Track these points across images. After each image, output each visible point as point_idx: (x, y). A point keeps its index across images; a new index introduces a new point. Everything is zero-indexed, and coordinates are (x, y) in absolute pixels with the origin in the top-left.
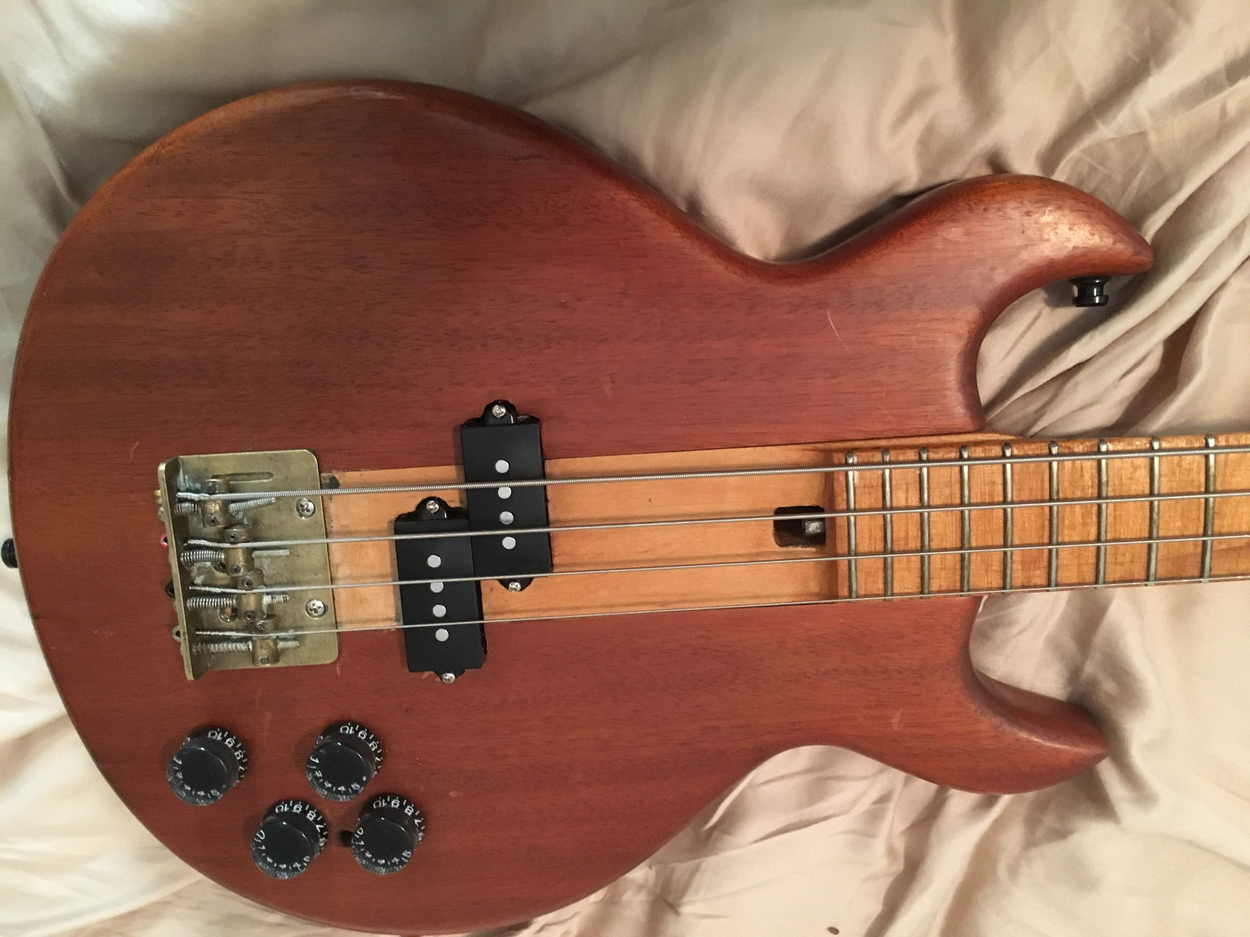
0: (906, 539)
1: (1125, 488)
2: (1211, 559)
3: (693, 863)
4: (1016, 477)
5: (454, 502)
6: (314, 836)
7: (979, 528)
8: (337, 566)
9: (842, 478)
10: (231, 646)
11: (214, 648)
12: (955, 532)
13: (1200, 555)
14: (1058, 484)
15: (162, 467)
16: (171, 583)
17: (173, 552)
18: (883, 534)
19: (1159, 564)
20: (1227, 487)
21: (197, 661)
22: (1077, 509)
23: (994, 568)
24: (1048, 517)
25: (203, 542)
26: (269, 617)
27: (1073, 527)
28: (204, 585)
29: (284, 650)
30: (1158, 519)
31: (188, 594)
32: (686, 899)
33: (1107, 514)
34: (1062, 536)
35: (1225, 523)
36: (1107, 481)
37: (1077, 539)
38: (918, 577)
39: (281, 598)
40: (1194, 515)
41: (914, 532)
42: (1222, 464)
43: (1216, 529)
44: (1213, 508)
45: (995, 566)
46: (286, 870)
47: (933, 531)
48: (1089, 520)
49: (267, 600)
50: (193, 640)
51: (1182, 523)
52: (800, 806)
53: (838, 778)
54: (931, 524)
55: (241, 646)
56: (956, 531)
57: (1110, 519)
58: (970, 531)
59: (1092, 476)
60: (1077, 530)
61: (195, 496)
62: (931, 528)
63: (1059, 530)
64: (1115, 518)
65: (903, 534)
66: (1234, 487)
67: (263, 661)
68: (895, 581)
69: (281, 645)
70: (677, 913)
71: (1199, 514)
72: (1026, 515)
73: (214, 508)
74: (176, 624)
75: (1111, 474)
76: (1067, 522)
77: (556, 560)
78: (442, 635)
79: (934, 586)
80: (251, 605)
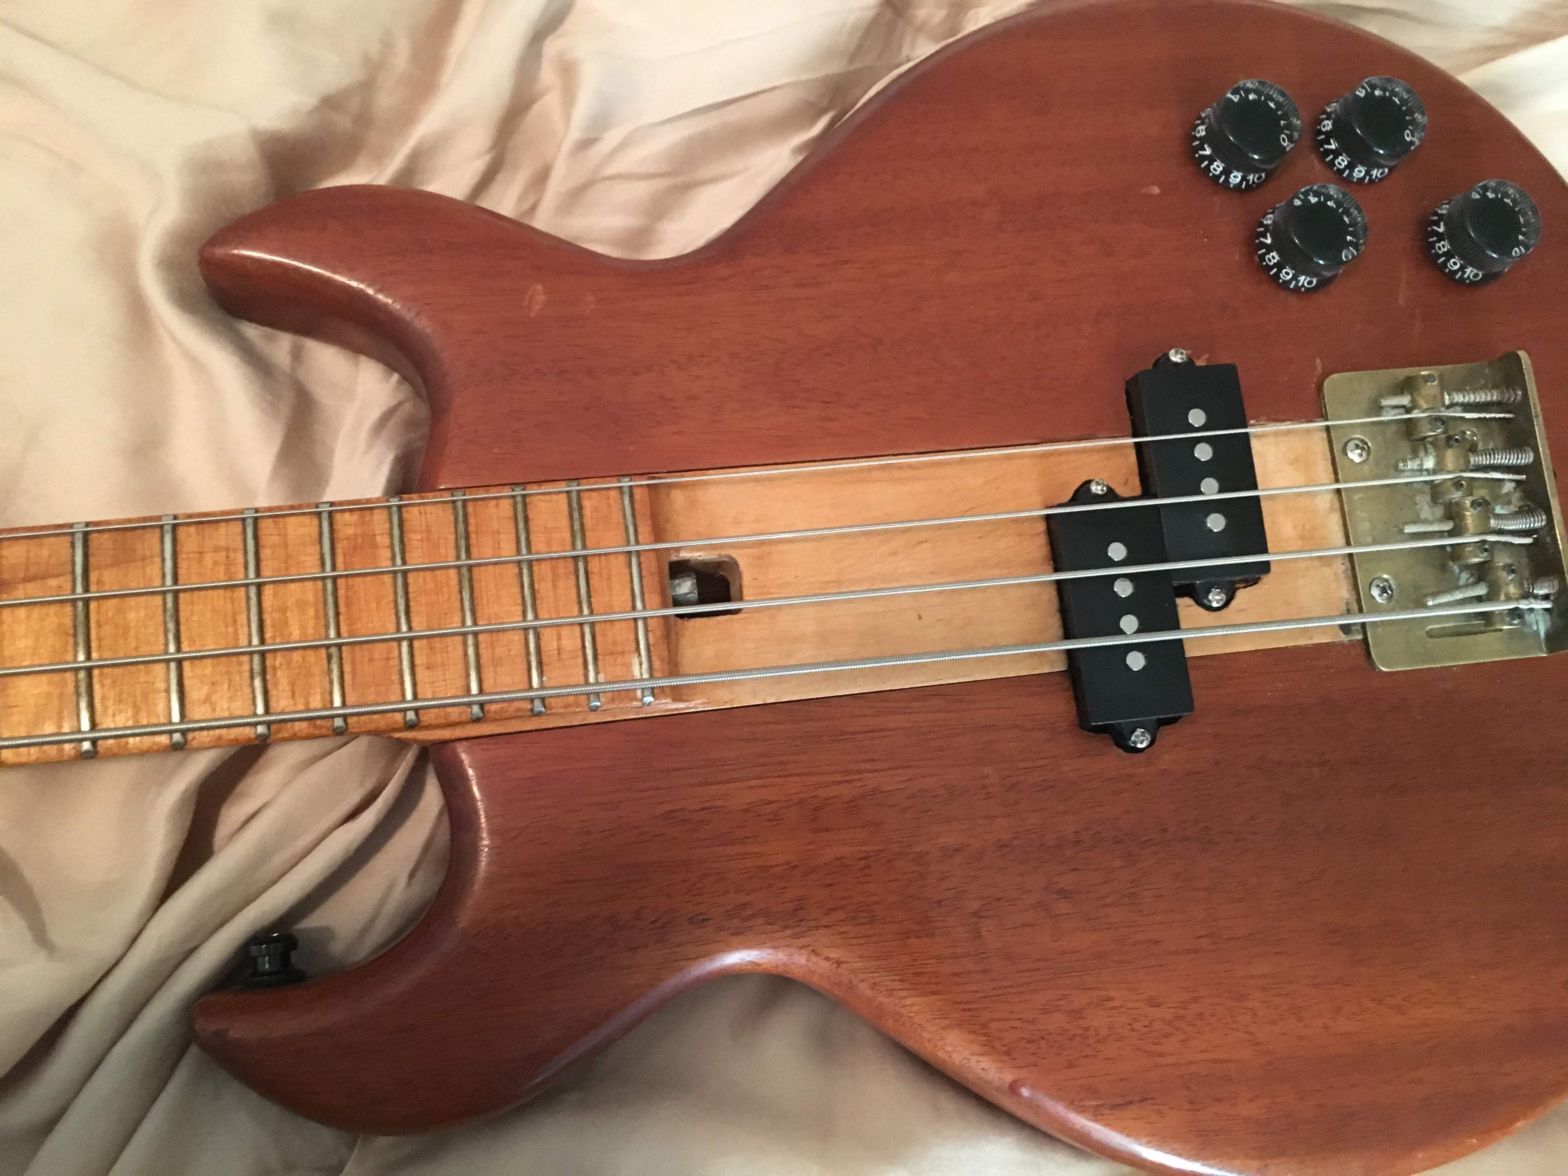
0: (555, 576)
1: (222, 668)
2: (73, 563)
4: (395, 677)
6: (1337, 134)
7: (446, 597)
9: (656, 667)
10: (1472, 397)
11: (1493, 396)
12: (484, 589)
13: (91, 567)
14: (330, 671)
17: (1560, 528)
18: (591, 582)
19: (157, 550)
20: (56, 677)
21: (1516, 380)
22: (296, 633)
23: (419, 537)
24: (342, 618)
25: (1518, 541)
26: (1426, 441)
27: (301, 605)
29: (1398, 394)
30: (165, 623)
31: (1531, 469)
33: (249, 627)
34: (317, 590)
35: (55, 620)
36: (252, 678)
37: (293, 586)
38: (533, 519)
39: (1409, 466)
40: (107, 630)
41: (544, 587)
42: (66, 713)
43: (68, 608)
44: (76, 644)
45: (417, 540)
46: (1374, 87)
47: (516, 590)
48: (276, 615)
49: (1429, 464)
50: (1522, 406)
51: (125, 618)
54: (520, 601)
55: (1460, 398)
56: (482, 592)
57: (243, 618)
58: (461, 592)
59: (276, 684)
60: (293, 599)
61: (1531, 604)
62: (520, 595)
63: (322, 599)
64: (235, 621)
65: (561, 584)
66: (44, 678)
68: (566, 512)
69: (1405, 400)
71: (98, 633)
72: (375, 620)
73: (1508, 588)
75: (247, 690)
76: (311, 612)
78: (1197, 417)
79: (506, 506)
80: (1451, 457)
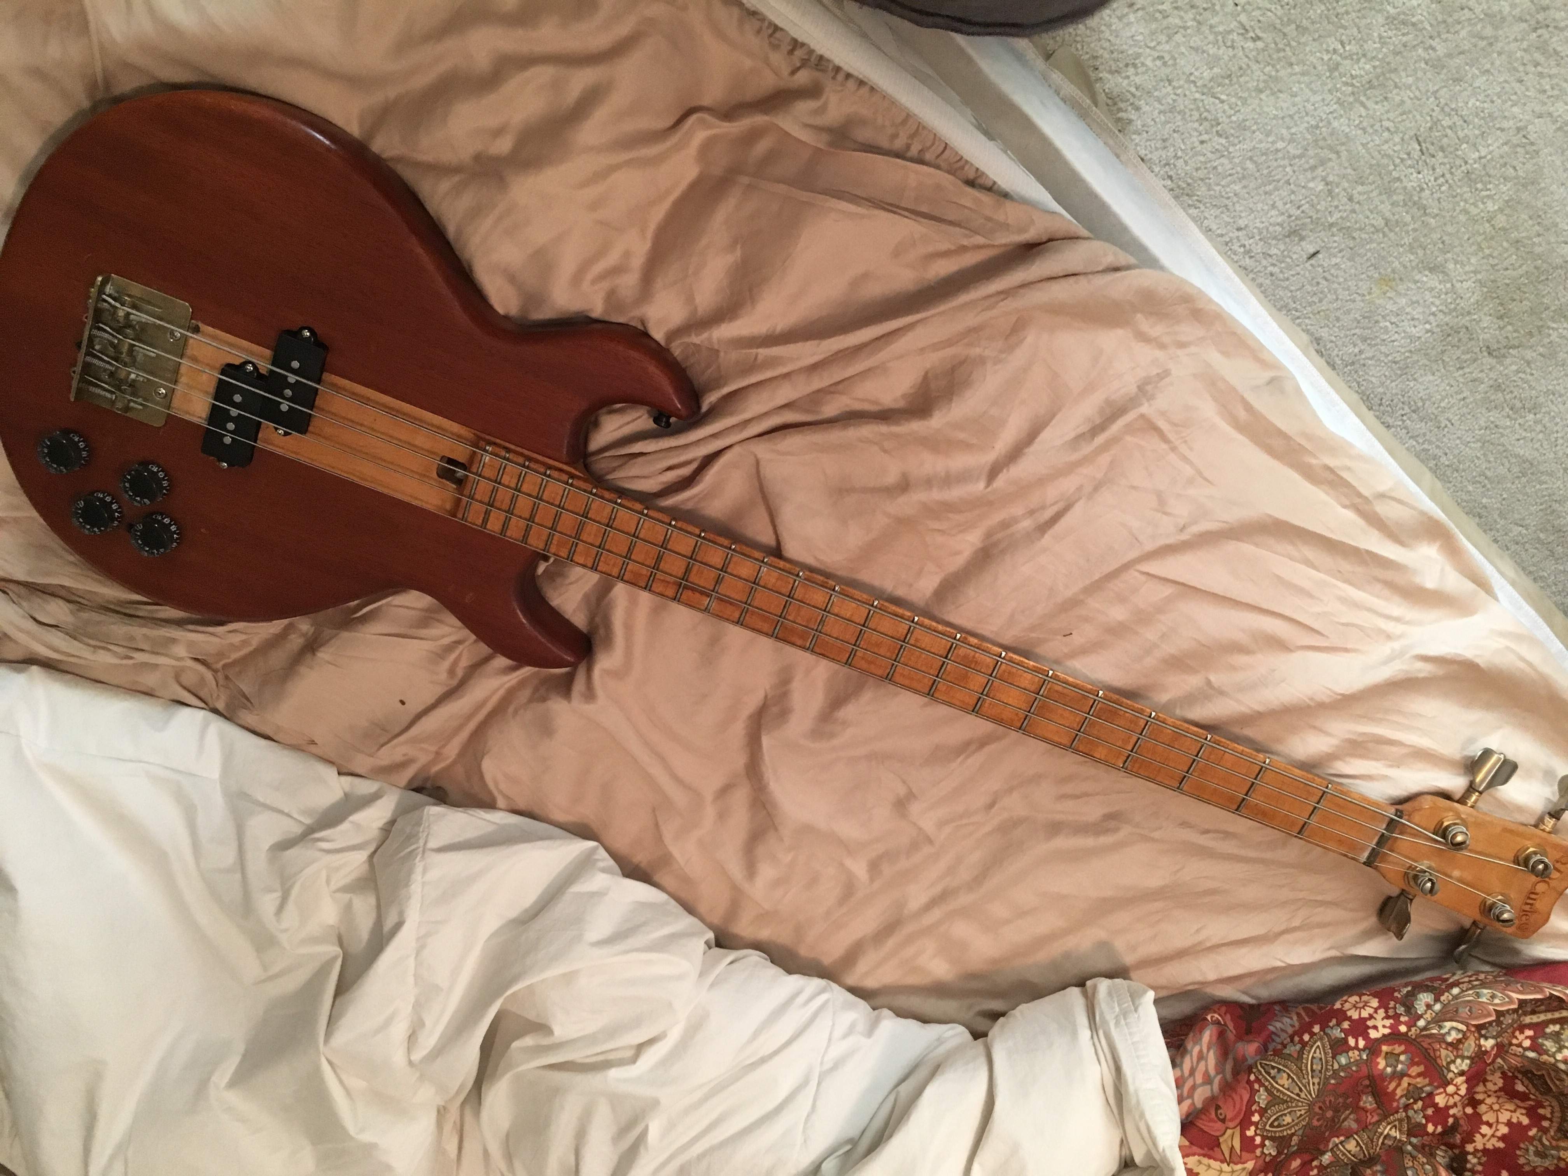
0: (502, 502)
2: (653, 581)
3: (335, 631)
5: (263, 371)
6: (113, 519)
7: (542, 514)
8: (182, 375)
9: (480, 456)
10: (103, 393)
11: (93, 389)
12: (528, 510)
13: (648, 577)
15: (100, 279)
16: (81, 342)
17: (88, 327)
18: (490, 495)
19: (626, 573)
20: (672, 549)
21: (79, 391)
22: (595, 527)
24: (578, 525)
25: (108, 329)
26: (130, 386)
27: (589, 535)
28: (99, 352)
29: (133, 408)
30: (633, 550)
31: (88, 354)
32: (322, 649)
33: (608, 536)
34: (582, 537)
35: (665, 567)
38: (501, 526)
39: (141, 379)
40: (652, 556)
41: (507, 501)
43: (660, 568)
45: (543, 538)
46: (88, 529)
47: (517, 505)
48: (598, 535)
49: (133, 376)
50: (82, 380)
51: (645, 557)
52: (411, 627)
53: (438, 621)
55: (108, 395)
57: (609, 539)
58: (536, 513)
60: (591, 538)
61: (113, 302)
62: (517, 502)
63: (582, 533)
64: (612, 540)
65: (501, 499)
67: (117, 409)
68: (489, 522)
69: (132, 404)
70: (314, 654)
71: (654, 556)
72: (568, 518)
73: (121, 313)
74: (75, 366)
75: (617, 516)
76: (587, 531)
77: (310, 428)
78: (228, 440)
79: (509, 533)
80: (122, 375)
